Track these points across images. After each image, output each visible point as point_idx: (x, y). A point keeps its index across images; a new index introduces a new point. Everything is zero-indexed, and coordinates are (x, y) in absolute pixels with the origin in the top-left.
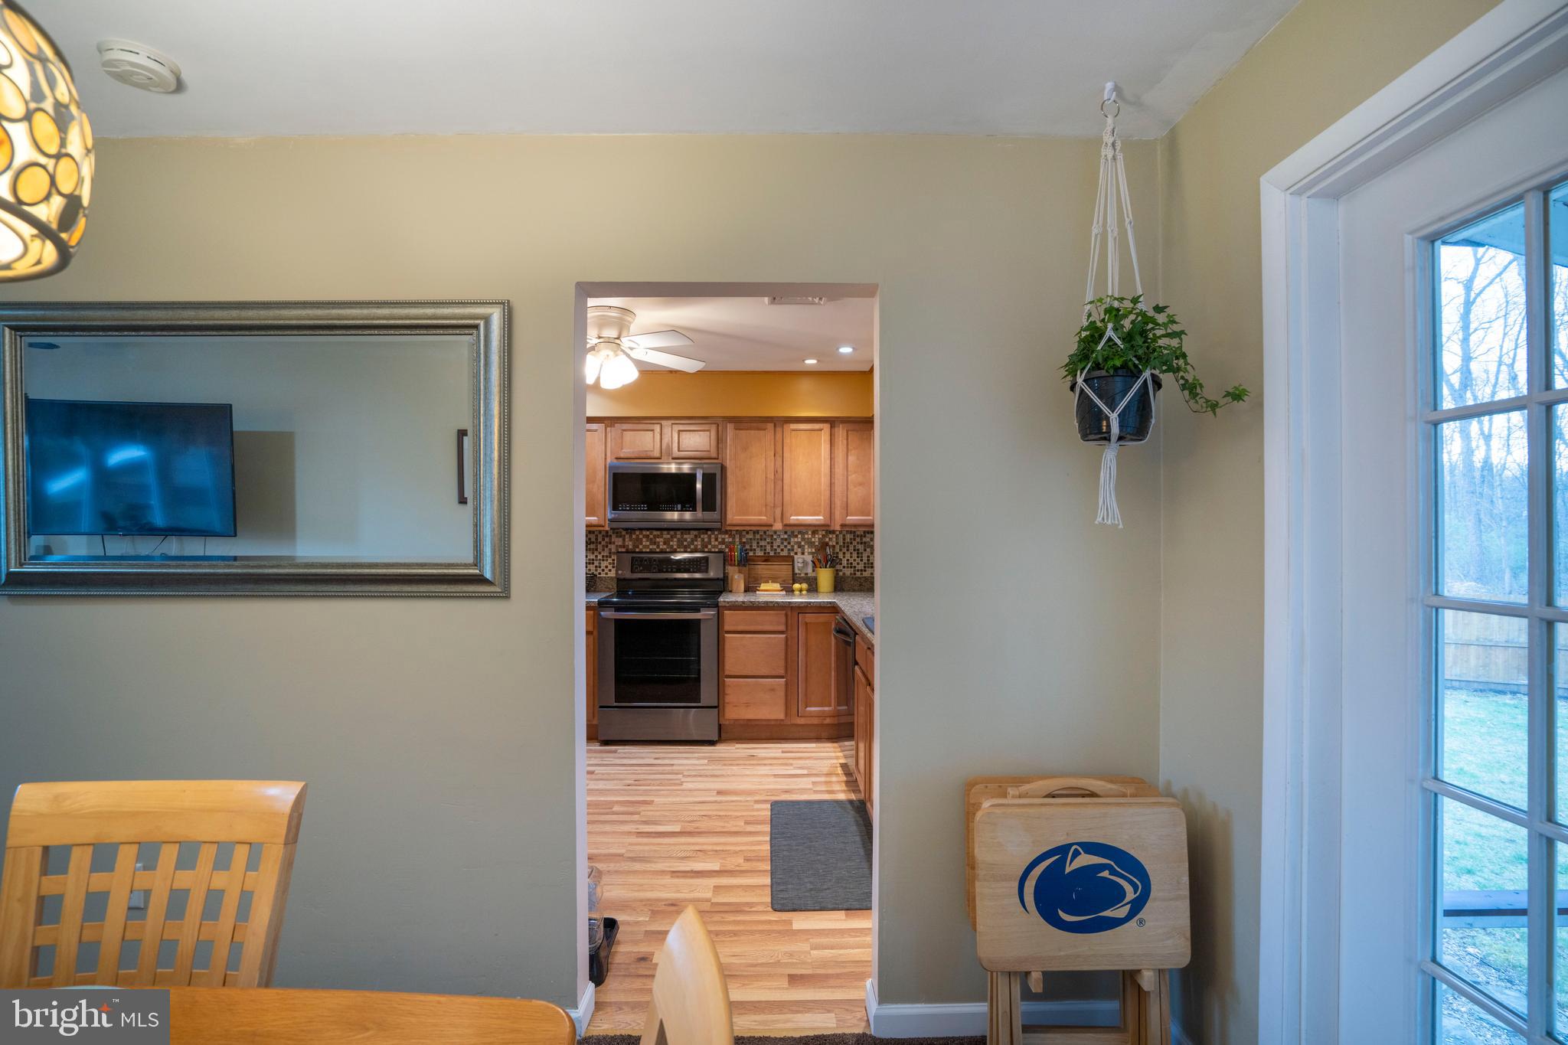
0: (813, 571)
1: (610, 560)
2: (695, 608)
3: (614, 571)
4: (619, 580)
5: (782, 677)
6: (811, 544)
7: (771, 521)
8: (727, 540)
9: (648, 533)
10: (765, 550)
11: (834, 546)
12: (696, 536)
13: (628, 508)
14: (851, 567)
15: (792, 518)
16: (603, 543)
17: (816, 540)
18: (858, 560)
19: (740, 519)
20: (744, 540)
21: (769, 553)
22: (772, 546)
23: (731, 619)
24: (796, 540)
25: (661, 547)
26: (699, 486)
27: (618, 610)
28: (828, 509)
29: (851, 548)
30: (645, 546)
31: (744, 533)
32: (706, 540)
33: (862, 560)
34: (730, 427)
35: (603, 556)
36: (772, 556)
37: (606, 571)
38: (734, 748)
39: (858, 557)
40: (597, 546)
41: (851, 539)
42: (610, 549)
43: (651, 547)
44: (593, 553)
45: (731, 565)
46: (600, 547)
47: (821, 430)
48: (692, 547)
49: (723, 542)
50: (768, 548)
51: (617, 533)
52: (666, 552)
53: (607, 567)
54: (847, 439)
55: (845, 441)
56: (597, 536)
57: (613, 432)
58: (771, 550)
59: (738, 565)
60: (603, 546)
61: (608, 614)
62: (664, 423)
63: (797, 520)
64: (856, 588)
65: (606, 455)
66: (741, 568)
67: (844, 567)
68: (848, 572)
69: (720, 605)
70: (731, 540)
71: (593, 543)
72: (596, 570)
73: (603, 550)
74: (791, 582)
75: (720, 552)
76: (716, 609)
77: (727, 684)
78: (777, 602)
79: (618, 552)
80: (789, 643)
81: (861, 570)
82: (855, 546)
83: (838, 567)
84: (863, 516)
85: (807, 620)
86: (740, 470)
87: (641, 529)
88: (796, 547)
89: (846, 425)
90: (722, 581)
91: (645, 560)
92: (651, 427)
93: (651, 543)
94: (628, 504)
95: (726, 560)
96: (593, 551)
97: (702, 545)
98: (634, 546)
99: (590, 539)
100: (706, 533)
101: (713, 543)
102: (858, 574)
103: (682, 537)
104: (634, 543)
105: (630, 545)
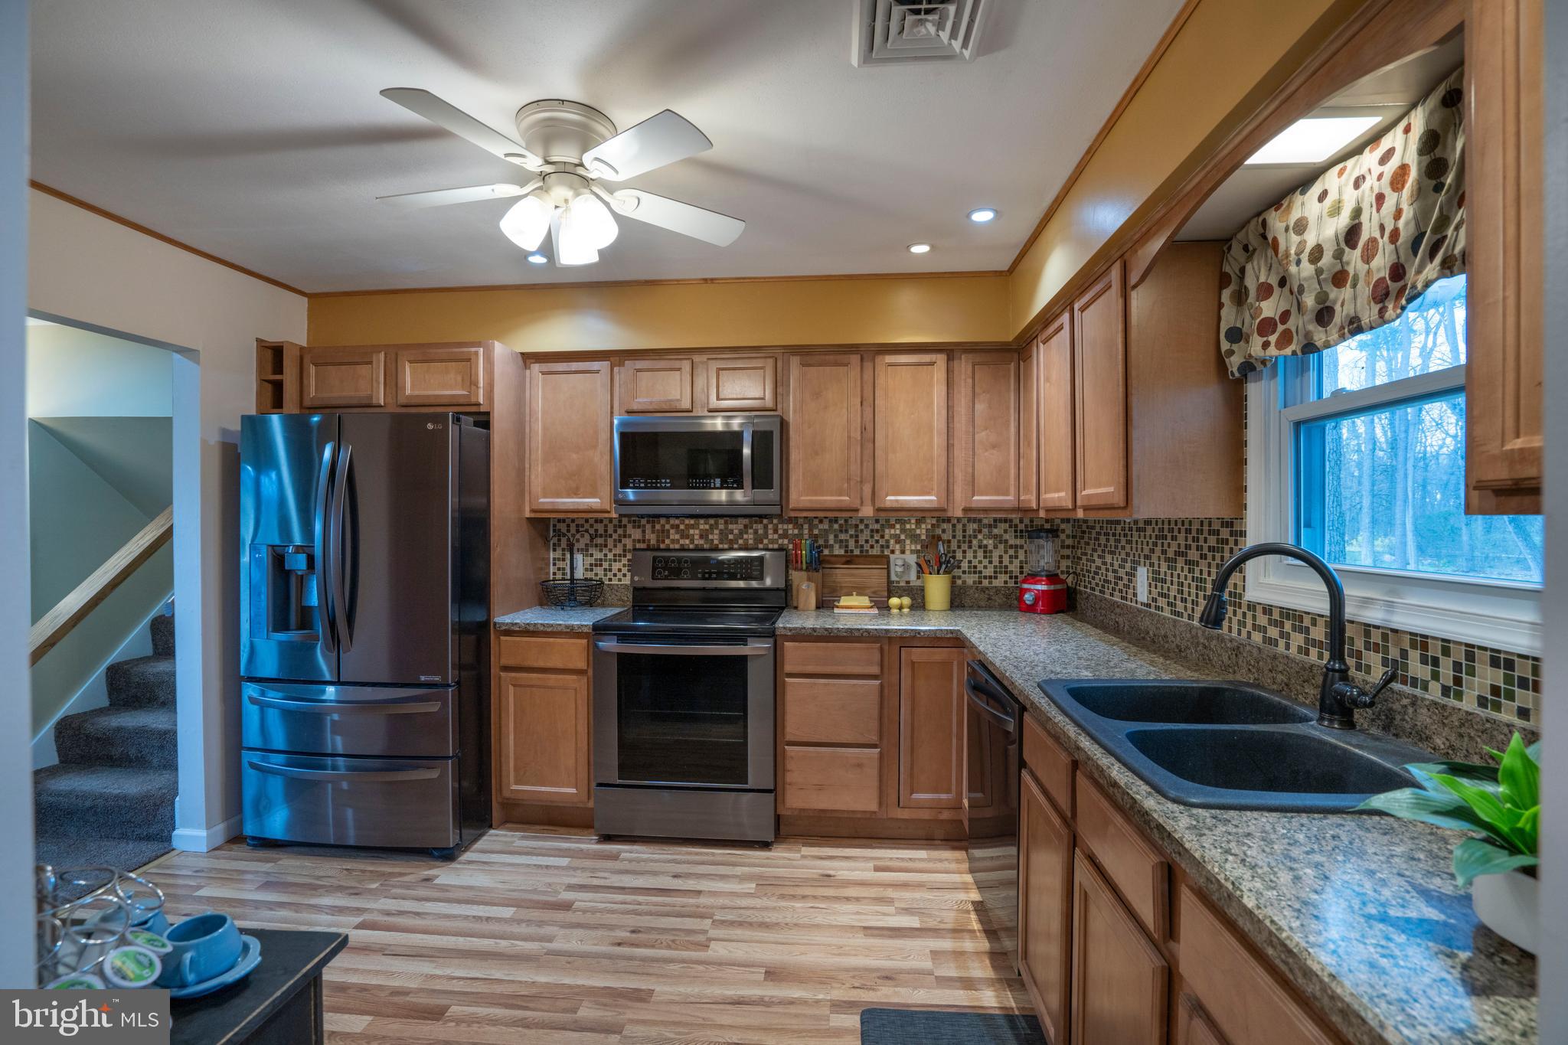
0: (918, 578)
1: (624, 561)
2: (741, 638)
3: (629, 575)
4: (635, 589)
5: (874, 746)
6: (915, 538)
7: (856, 504)
8: (790, 532)
9: (677, 522)
10: (847, 546)
11: (949, 541)
12: (746, 526)
13: (642, 485)
14: (975, 573)
15: (889, 498)
16: (615, 536)
17: (922, 531)
18: (986, 562)
19: (810, 501)
20: (816, 532)
21: (852, 551)
22: (857, 542)
23: (794, 655)
24: (892, 532)
25: (696, 542)
26: (747, 451)
27: (622, 639)
28: (944, 485)
29: (975, 542)
30: (673, 541)
31: (816, 522)
32: (761, 532)
33: (990, 562)
34: (795, 361)
35: (615, 555)
36: (857, 556)
37: (619, 575)
38: (798, 855)
39: (985, 557)
40: (606, 541)
41: (974, 531)
42: (625, 545)
43: (682, 542)
44: (601, 551)
45: (796, 569)
46: (610, 542)
47: (932, 364)
48: (741, 542)
49: (785, 535)
50: (852, 544)
51: (634, 522)
52: (703, 550)
53: (620, 570)
54: (973, 378)
55: (970, 381)
56: (606, 526)
57: (623, 374)
58: (856, 547)
59: (807, 570)
60: (615, 540)
61: (609, 645)
62: (697, 358)
63: (897, 501)
64: (983, 604)
65: (612, 407)
66: (810, 573)
67: (964, 572)
68: (970, 579)
69: (777, 633)
70: (796, 532)
71: (601, 536)
72: (606, 575)
73: (615, 546)
74: (886, 594)
75: (781, 549)
76: (771, 640)
77: (788, 754)
78: (867, 631)
79: (635, 549)
80: (886, 691)
81: (990, 577)
82: (980, 541)
83: (957, 572)
84: (998, 495)
85: (914, 658)
86: (809, 428)
87: (668, 517)
88: (892, 542)
89: (970, 356)
90: (783, 594)
91: (673, 561)
92: (677, 364)
93: (682, 537)
94: (642, 478)
95: (790, 562)
96: (601, 547)
97: (755, 539)
98: (658, 541)
99: (596, 531)
100: (761, 522)
101: (770, 537)
102: (986, 583)
103: (726, 528)
104: (658, 536)
105: (652, 538)
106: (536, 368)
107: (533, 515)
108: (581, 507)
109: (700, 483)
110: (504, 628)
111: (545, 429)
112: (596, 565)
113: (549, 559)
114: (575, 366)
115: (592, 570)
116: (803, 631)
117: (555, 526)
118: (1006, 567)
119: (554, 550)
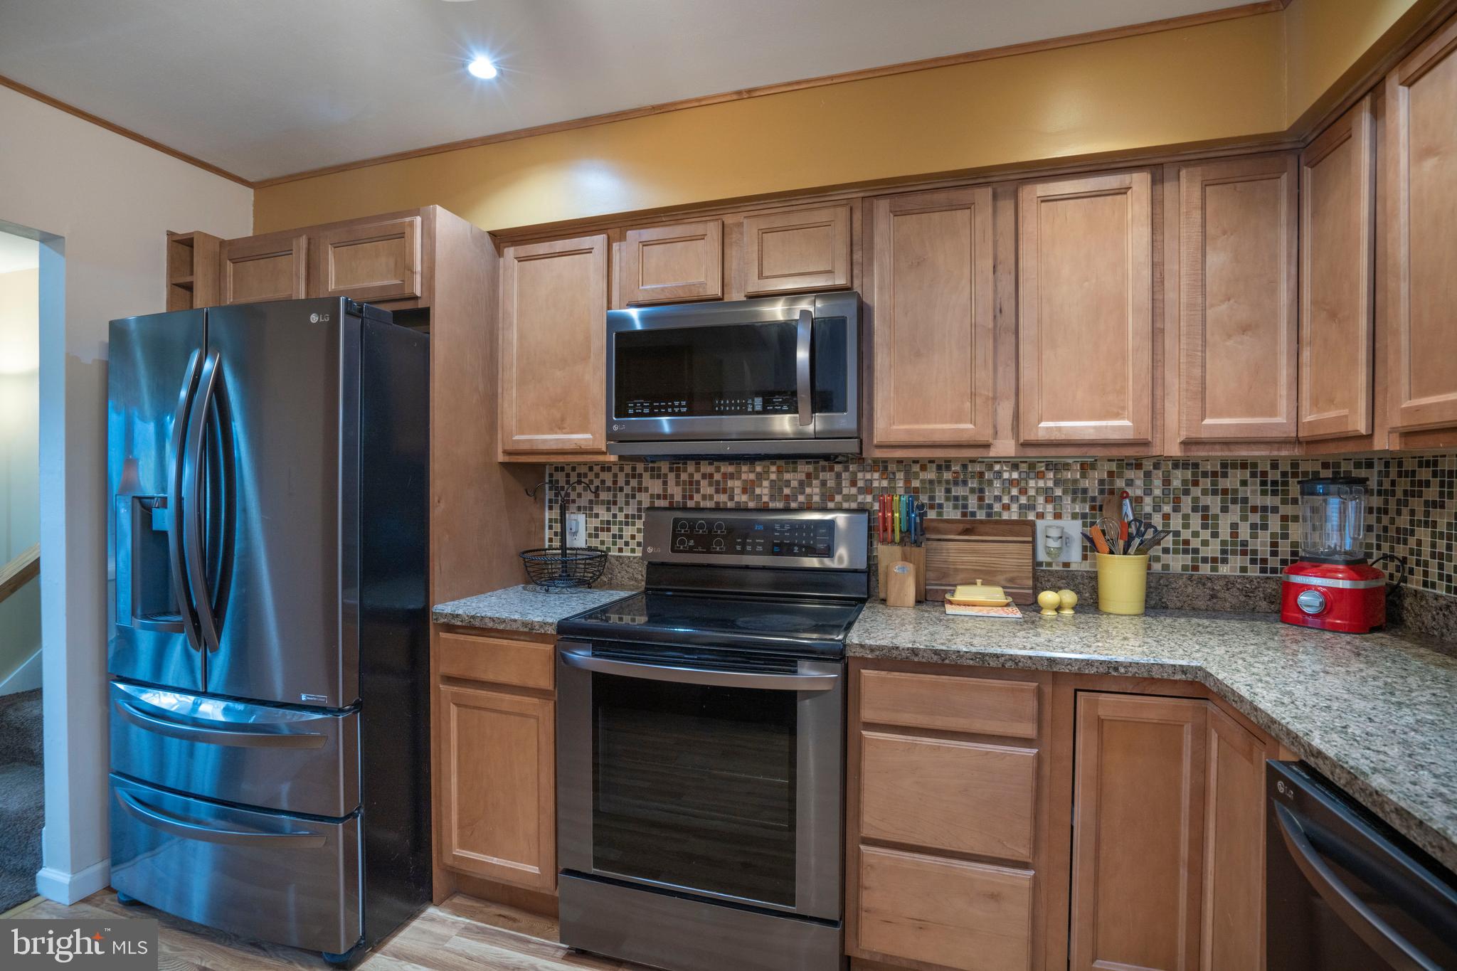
0: (1085, 558)
1: (639, 524)
2: (786, 659)
3: (642, 546)
4: (651, 566)
5: (1023, 865)
6: (1078, 493)
7: (986, 435)
8: (876, 484)
9: (710, 467)
10: (965, 506)
11: (1139, 500)
12: (809, 476)
13: (646, 411)
14: (1186, 552)
15: (1043, 424)
16: (627, 490)
17: (1091, 484)
18: (1206, 534)
19: (908, 431)
20: (916, 483)
21: (973, 514)
22: (981, 499)
23: (876, 693)
24: (1041, 484)
25: (737, 499)
26: (802, 355)
28: (1146, 400)
29: (1187, 503)
30: (704, 497)
31: (916, 468)
32: (831, 484)
33: (1215, 535)
34: (882, 207)
35: (627, 516)
36: (981, 522)
37: (631, 545)
39: (1205, 527)
40: (615, 496)
41: (1185, 482)
42: (640, 503)
43: (716, 498)
44: (609, 510)
45: (884, 541)
46: (621, 498)
47: (1123, 191)
48: (801, 498)
49: (868, 489)
50: (973, 502)
51: (652, 467)
52: (747, 510)
53: (633, 537)
54: (1203, 208)
55: (1197, 215)
56: (615, 476)
57: (624, 250)
58: (980, 507)
59: (902, 542)
60: (627, 496)
61: (581, 656)
62: (729, 215)
63: (1059, 429)
64: (1201, 604)
65: (609, 301)
66: (907, 548)
67: (1166, 551)
68: (1177, 563)
69: (849, 654)
70: (885, 483)
71: (609, 489)
72: (614, 544)
73: (627, 503)
74: (1030, 583)
75: (861, 510)
76: (839, 666)
77: (867, 860)
78: (1012, 658)
79: (650, 508)
80: (1046, 769)
81: (1214, 560)
82: (1195, 500)
83: (1156, 551)
84: (1254, 415)
85: (1102, 712)
86: (906, 315)
87: (698, 458)
88: (1041, 500)
89: (1198, 171)
90: (864, 578)
91: (701, 526)
92: (697, 229)
93: (717, 491)
94: (646, 399)
95: (876, 530)
96: (609, 504)
97: (823, 495)
98: (684, 497)
99: (603, 482)
100: (832, 469)
101: (845, 491)
102: (1205, 569)
103: (780, 480)
104: (684, 490)
105: (676, 492)
106: (510, 252)
107: (507, 459)
108: (568, 447)
109: (731, 405)
110: (442, 620)
111: (521, 337)
112: (603, 530)
113: (543, 521)
114: (560, 245)
115: (597, 536)
116: (895, 653)
117: (551, 475)
118: (1244, 543)
119: (551, 508)
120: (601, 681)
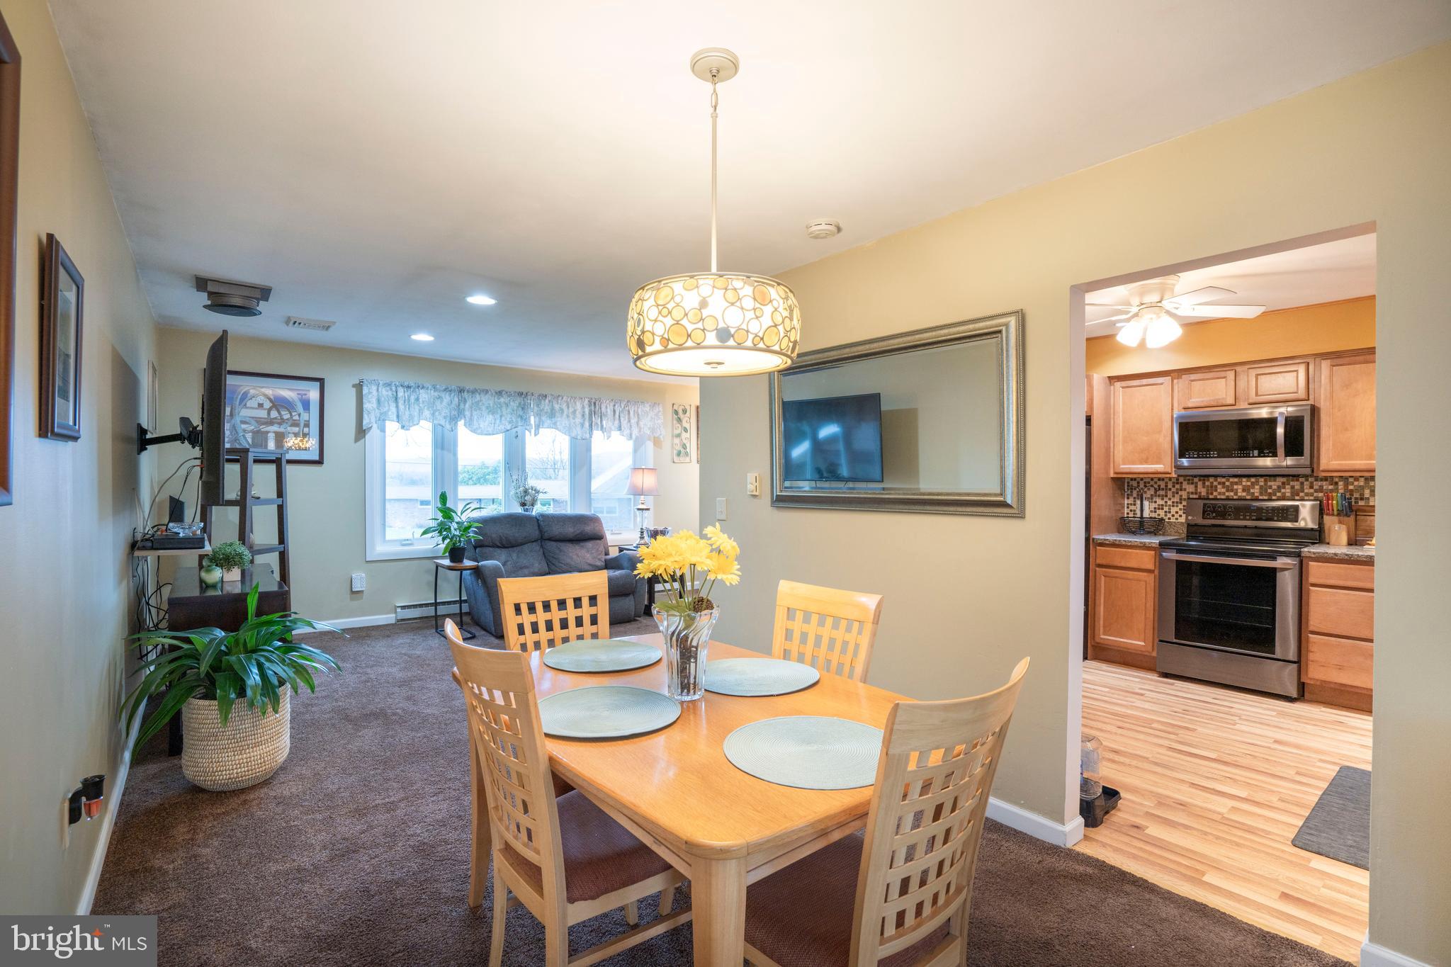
1: (1181, 506)
2: (1272, 556)
3: (1184, 516)
4: (1188, 525)
8: (1325, 488)
9: (1223, 480)
12: (1283, 483)
13: (1196, 456)
16: (1173, 490)
19: (1340, 464)
20: (1351, 487)
23: (1316, 571)
25: (1239, 494)
26: (1280, 431)
27: (1180, 551)
30: (1220, 494)
31: (1351, 480)
32: (1297, 487)
34: (1325, 365)
35: (1173, 502)
37: (1177, 516)
38: (1318, 710)
40: (1166, 492)
42: (1181, 496)
43: (1227, 494)
44: (1163, 499)
45: (1327, 514)
46: (1170, 494)
48: (1279, 494)
49: (1320, 490)
51: (1189, 480)
52: (1246, 500)
53: (1177, 512)
56: (1167, 483)
57: (1180, 384)
59: (1339, 515)
60: (1173, 492)
61: (1172, 555)
62: (1239, 369)
65: (1172, 406)
66: (1342, 518)
69: (1303, 555)
71: (1163, 489)
72: (1166, 515)
73: (1174, 496)
75: (1315, 500)
76: (1298, 559)
77: (1311, 640)
79: (1189, 498)
86: (1339, 410)
87: (1216, 476)
90: (1317, 533)
91: (1220, 507)
92: (1223, 374)
93: (1228, 491)
94: (1195, 451)
95: (1322, 511)
96: (1162, 497)
97: (1292, 493)
98: (1207, 493)
99: (1159, 486)
100: (1298, 480)
101: (1306, 491)
103: (1266, 484)
104: (1208, 490)
105: (1203, 492)
106: (1118, 385)
107: (1115, 476)
108: (1150, 471)
109: (1243, 453)
110: (1099, 541)
111: (1124, 422)
112: (1159, 509)
113: (1124, 504)
114: (1145, 381)
115: (1155, 512)
116: (1326, 555)
117: (1128, 483)
119: (1128, 498)
120: (1179, 563)
